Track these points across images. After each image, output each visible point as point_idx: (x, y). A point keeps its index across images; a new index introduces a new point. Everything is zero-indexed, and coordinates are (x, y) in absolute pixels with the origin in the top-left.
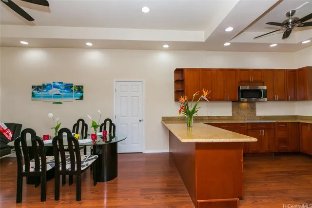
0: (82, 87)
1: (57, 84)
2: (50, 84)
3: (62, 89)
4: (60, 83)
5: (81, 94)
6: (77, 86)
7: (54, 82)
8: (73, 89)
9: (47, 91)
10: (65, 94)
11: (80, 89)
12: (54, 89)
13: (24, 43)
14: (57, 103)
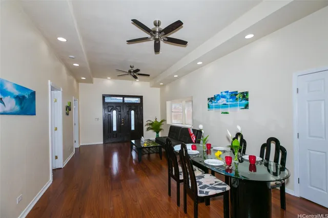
0: (247, 93)
1: (224, 94)
2: (218, 95)
3: (228, 99)
4: (226, 92)
5: (246, 102)
6: (241, 93)
7: (221, 93)
8: (237, 96)
9: (217, 102)
10: (231, 103)
11: (245, 96)
12: (222, 99)
13: (200, 63)
14: (225, 113)
